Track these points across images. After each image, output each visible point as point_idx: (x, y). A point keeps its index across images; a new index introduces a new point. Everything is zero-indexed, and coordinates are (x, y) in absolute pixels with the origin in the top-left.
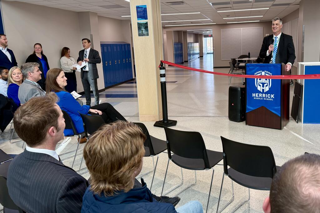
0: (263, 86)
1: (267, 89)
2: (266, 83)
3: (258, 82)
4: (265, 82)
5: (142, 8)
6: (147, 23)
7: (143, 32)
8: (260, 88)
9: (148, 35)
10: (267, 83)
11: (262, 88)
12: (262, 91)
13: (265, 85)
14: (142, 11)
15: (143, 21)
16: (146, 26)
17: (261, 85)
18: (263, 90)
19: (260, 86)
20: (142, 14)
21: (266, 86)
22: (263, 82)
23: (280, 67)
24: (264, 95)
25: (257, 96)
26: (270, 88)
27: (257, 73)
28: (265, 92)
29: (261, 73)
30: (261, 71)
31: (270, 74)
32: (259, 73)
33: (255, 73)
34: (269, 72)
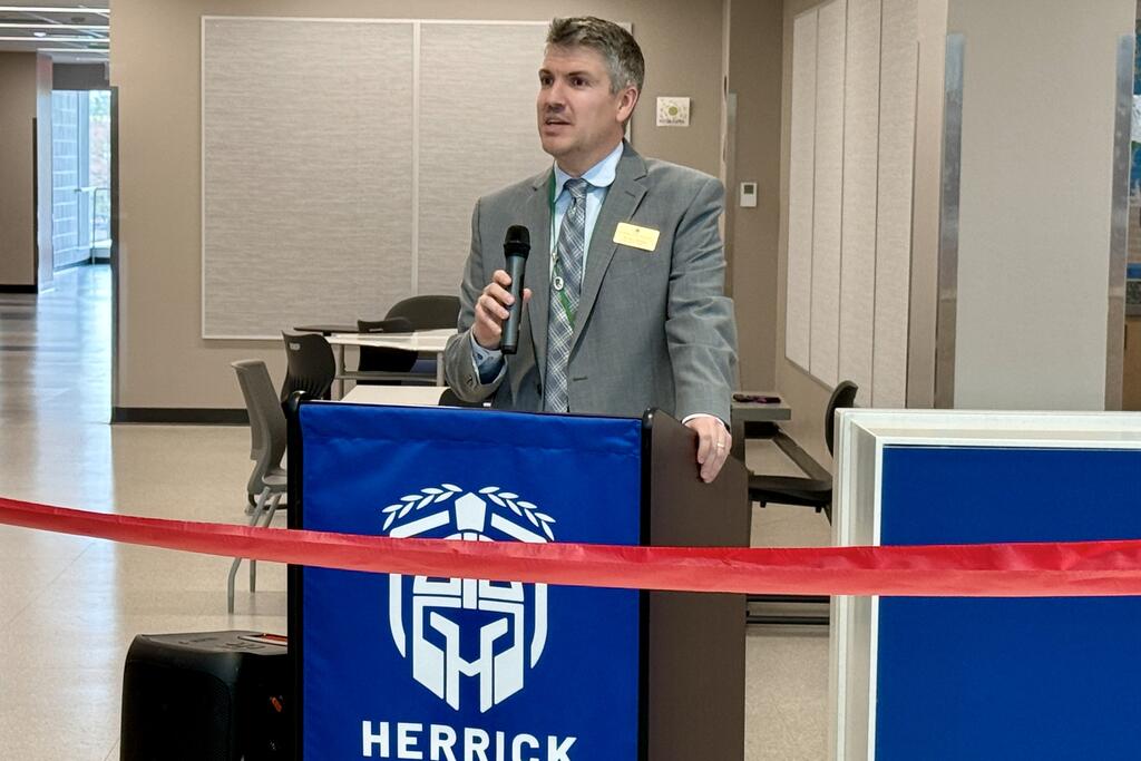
0: (470, 651)
1: (503, 678)
2: (493, 616)
3: (418, 605)
4: (484, 606)
8: (435, 670)
10: (510, 617)
11: (458, 665)
12: (454, 701)
13: (490, 633)
17: (450, 630)
18: (470, 686)
19: (437, 639)
21: (502, 644)
22: (470, 604)
23: (629, 450)
24: (477, 740)
25: (410, 748)
26: (533, 665)
27: (405, 503)
28: (485, 705)
29: (449, 505)
30: (446, 491)
31: (539, 520)
32: (433, 508)
33: (393, 508)
34: (521, 504)
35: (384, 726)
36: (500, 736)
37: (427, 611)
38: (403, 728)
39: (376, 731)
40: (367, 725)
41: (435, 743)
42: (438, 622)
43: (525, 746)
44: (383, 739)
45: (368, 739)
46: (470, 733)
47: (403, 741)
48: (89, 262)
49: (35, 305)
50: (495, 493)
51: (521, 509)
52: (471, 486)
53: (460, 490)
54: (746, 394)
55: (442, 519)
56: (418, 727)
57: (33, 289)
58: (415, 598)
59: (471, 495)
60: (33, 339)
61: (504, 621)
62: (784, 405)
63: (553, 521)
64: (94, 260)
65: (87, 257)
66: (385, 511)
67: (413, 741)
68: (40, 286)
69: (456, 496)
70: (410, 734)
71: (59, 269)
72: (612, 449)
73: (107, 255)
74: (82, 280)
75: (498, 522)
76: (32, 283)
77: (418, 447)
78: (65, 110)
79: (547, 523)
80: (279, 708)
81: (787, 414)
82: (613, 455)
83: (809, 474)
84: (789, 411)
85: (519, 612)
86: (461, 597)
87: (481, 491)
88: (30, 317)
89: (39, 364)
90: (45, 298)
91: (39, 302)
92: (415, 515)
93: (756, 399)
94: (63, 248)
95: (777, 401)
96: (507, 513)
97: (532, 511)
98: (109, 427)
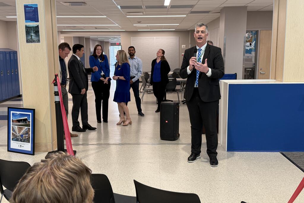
5: (32, 7)
6: (38, 27)
7: (33, 37)
9: (39, 41)
14: (31, 11)
15: (33, 24)
16: (36, 30)
20: (31, 15)
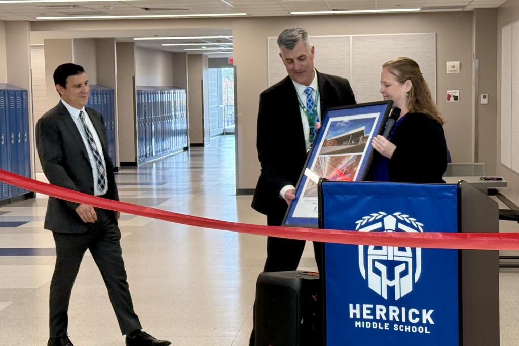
0: (391, 276)
1: (404, 287)
2: (400, 263)
3: (370, 259)
4: (396, 259)
8: (377, 284)
10: (407, 263)
11: (386, 282)
12: (385, 296)
13: (398, 270)
17: (383, 269)
18: (391, 290)
19: (378, 272)
21: (404, 274)
22: (390, 258)
23: (452, 196)
24: (394, 311)
25: (368, 314)
26: (416, 282)
27: (364, 220)
28: (397, 298)
29: (381, 220)
30: (380, 214)
31: (417, 225)
32: (375, 222)
33: (359, 222)
34: (410, 219)
35: (358, 306)
36: (403, 309)
37: (374, 261)
38: (365, 306)
39: (355, 308)
40: (351, 306)
41: (378, 313)
42: (378, 265)
43: (413, 313)
44: (358, 311)
45: (352, 311)
46: (391, 308)
47: (365, 312)
48: (223, 134)
49: (203, 151)
50: (400, 215)
51: (410, 221)
52: (390, 212)
53: (385, 214)
54: (488, 177)
55: (379, 225)
56: (371, 306)
57: (202, 145)
58: (369, 256)
59: (390, 216)
60: (203, 164)
61: (404, 265)
62: (504, 181)
63: (422, 225)
64: (225, 133)
65: (222, 132)
66: (357, 223)
67: (369, 312)
68: (205, 144)
69: (384, 216)
70: (368, 309)
71: (212, 137)
72: (446, 196)
73: (233, 131)
74: (220, 141)
75: (401, 226)
76: (202, 142)
77: (369, 198)
78: (213, 76)
79: (421, 226)
80: (316, 299)
81: (505, 185)
82: (447, 199)
83: (510, 208)
84: (506, 183)
85: (410, 261)
86: (387, 255)
87: (394, 214)
88: (202, 155)
89: (205, 173)
90: (207, 148)
91: (205, 149)
92: (368, 224)
93: (492, 179)
94: (213, 129)
95: (501, 179)
96: (404, 223)
97: (415, 222)
98: (235, 197)
